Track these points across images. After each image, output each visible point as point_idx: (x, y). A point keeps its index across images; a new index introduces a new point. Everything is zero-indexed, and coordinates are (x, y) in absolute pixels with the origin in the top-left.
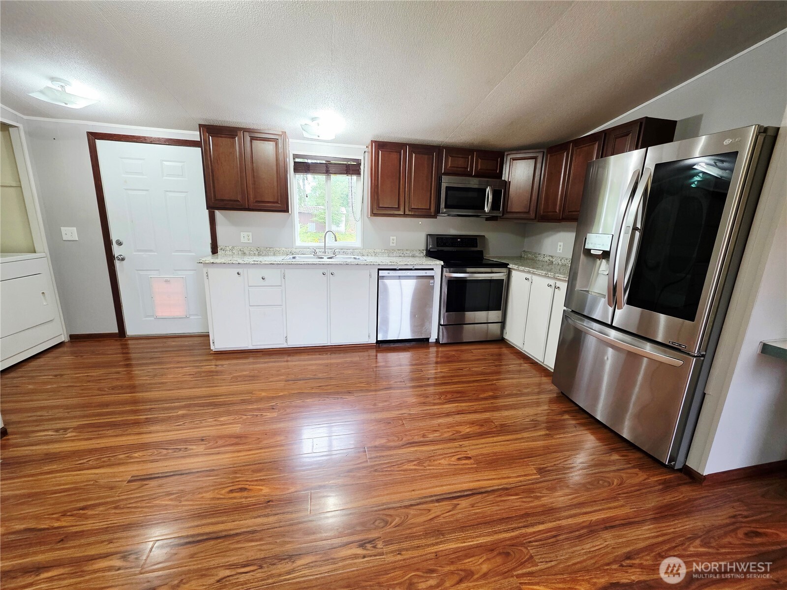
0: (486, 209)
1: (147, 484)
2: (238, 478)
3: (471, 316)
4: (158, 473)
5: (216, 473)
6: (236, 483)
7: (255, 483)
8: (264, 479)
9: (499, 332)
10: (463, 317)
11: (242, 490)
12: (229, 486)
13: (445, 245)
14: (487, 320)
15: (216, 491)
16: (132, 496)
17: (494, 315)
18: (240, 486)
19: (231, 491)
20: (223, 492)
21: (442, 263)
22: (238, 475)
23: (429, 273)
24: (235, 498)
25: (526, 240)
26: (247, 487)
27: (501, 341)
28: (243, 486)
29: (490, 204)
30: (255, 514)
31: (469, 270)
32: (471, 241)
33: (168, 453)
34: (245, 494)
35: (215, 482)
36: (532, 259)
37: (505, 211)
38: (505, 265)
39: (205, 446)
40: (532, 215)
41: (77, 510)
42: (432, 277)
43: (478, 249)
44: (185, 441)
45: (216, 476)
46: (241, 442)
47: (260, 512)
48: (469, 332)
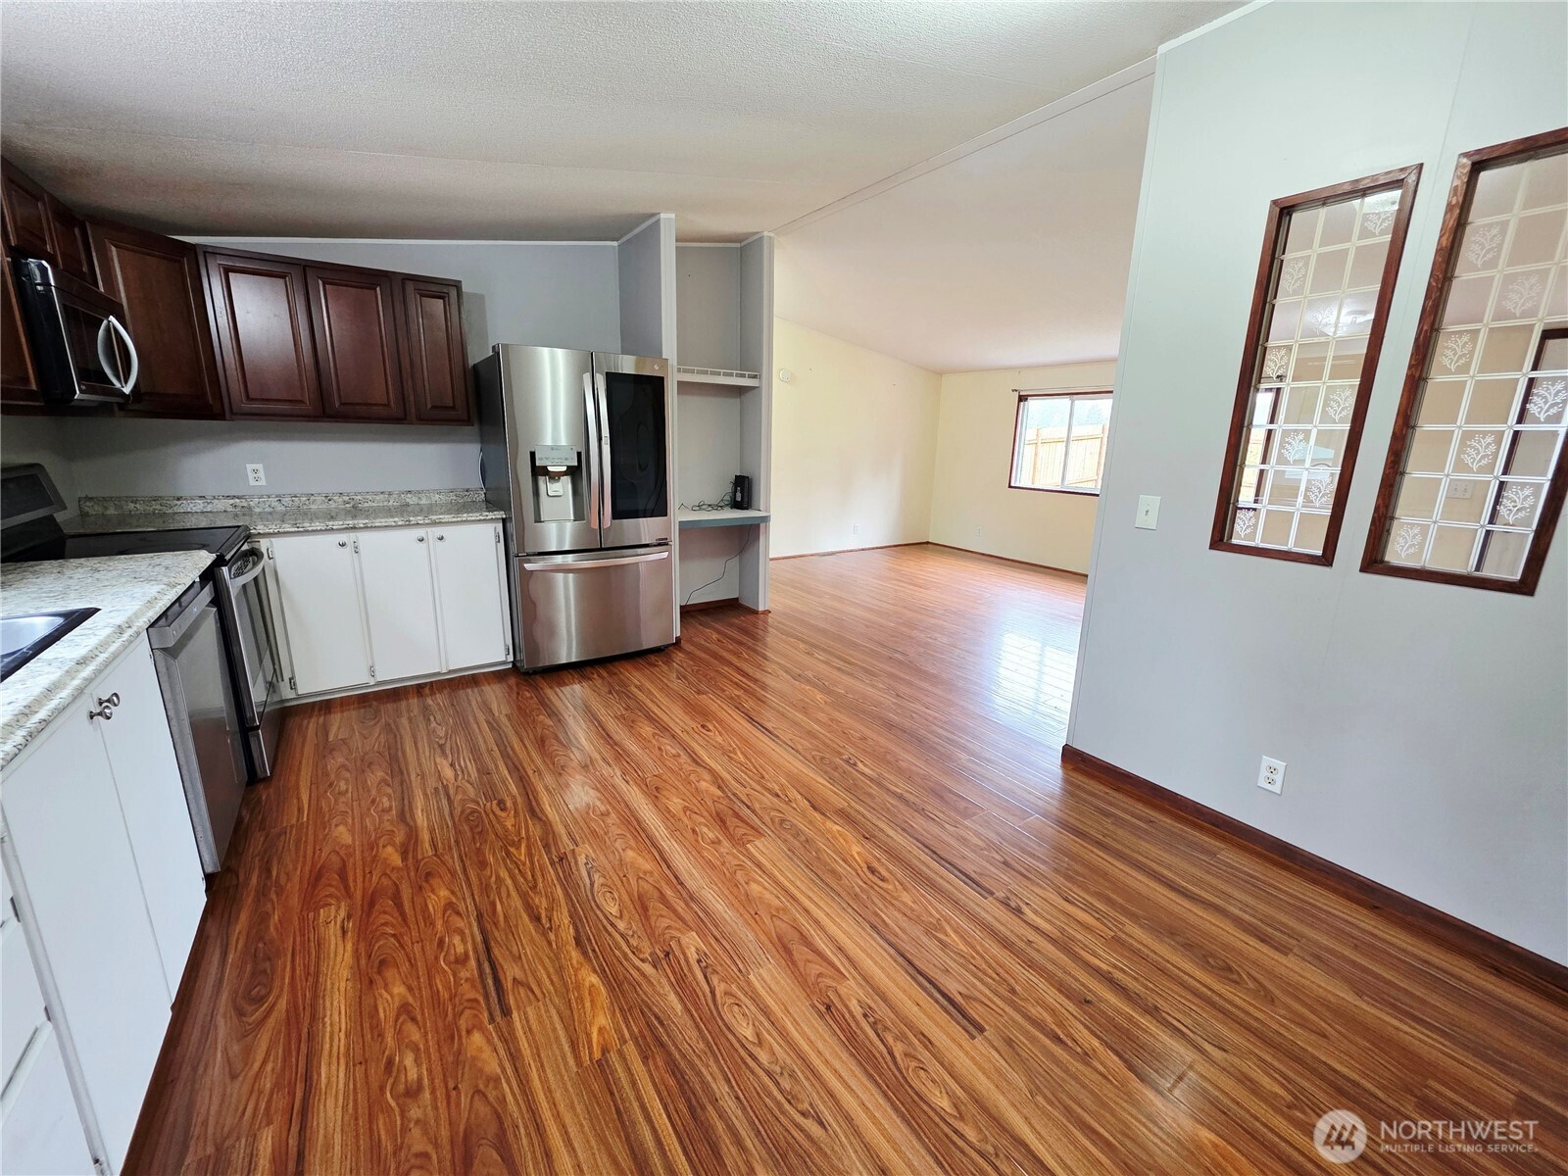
1: (960, 993)
2: (860, 887)
4: (937, 1001)
5: (873, 919)
6: (870, 883)
7: (854, 864)
8: (843, 860)
11: (872, 870)
12: (880, 887)
15: (895, 894)
16: (987, 992)
18: (870, 876)
19: (883, 880)
20: (890, 887)
22: (858, 890)
24: (888, 870)
26: (865, 869)
28: (868, 873)
30: (889, 840)
33: (896, 1038)
34: (875, 864)
35: (886, 907)
39: (838, 987)
41: (1066, 1044)
44: (851, 1040)
45: (877, 915)
46: (796, 936)
47: (884, 838)
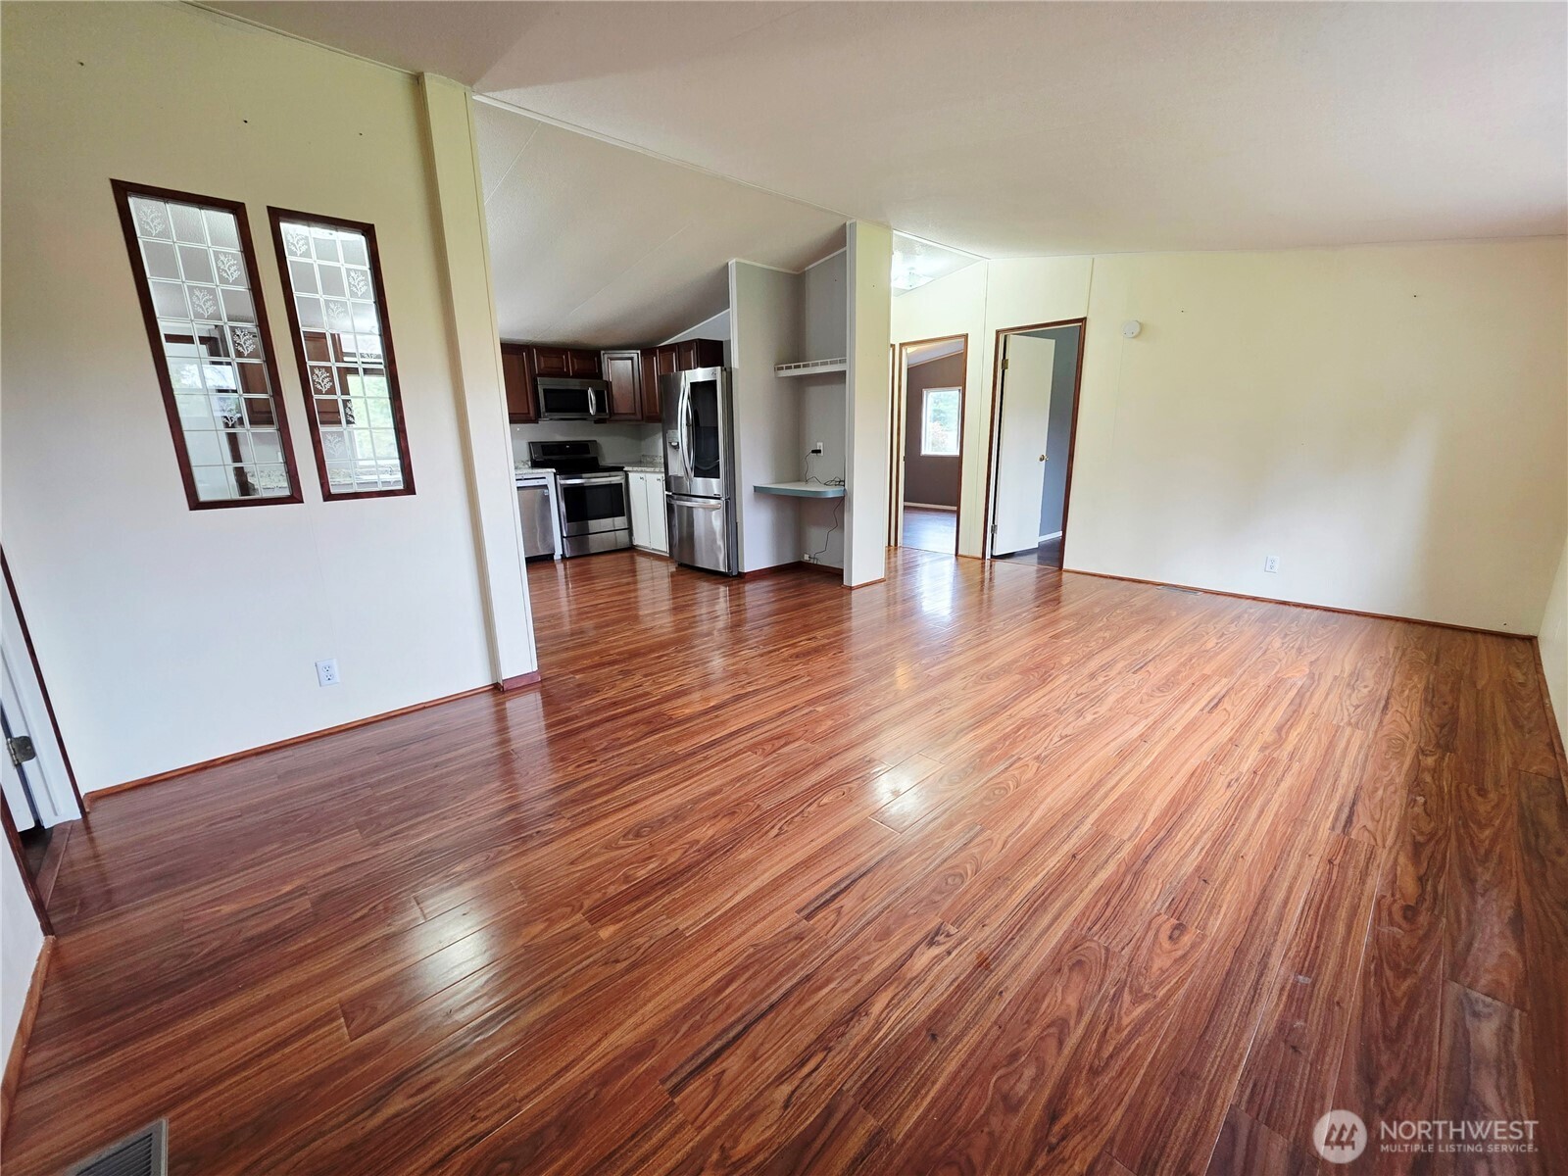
0: (591, 411)
3: (595, 525)
9: (627, 539)
10: (587, 527)
13: (552, 454)
14: (614, 527)
17: (620, 522)
21: (554, 470)
23: (541, 482)
25: (643, 443)
27: (631, 549)
29: (594, 406)
31: (584, 475)
32: (582, 447)
36: (651, 463)
37: (612, 413)
38: (620, 469)
40: (639, 416)
42: (545, 487)
43: (592, 455)
48: (595, 543)
